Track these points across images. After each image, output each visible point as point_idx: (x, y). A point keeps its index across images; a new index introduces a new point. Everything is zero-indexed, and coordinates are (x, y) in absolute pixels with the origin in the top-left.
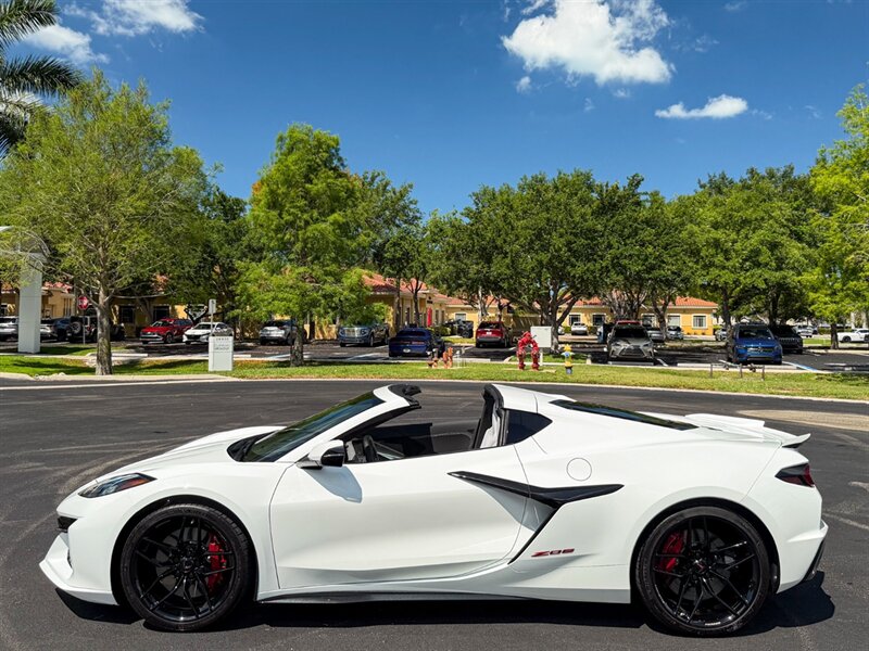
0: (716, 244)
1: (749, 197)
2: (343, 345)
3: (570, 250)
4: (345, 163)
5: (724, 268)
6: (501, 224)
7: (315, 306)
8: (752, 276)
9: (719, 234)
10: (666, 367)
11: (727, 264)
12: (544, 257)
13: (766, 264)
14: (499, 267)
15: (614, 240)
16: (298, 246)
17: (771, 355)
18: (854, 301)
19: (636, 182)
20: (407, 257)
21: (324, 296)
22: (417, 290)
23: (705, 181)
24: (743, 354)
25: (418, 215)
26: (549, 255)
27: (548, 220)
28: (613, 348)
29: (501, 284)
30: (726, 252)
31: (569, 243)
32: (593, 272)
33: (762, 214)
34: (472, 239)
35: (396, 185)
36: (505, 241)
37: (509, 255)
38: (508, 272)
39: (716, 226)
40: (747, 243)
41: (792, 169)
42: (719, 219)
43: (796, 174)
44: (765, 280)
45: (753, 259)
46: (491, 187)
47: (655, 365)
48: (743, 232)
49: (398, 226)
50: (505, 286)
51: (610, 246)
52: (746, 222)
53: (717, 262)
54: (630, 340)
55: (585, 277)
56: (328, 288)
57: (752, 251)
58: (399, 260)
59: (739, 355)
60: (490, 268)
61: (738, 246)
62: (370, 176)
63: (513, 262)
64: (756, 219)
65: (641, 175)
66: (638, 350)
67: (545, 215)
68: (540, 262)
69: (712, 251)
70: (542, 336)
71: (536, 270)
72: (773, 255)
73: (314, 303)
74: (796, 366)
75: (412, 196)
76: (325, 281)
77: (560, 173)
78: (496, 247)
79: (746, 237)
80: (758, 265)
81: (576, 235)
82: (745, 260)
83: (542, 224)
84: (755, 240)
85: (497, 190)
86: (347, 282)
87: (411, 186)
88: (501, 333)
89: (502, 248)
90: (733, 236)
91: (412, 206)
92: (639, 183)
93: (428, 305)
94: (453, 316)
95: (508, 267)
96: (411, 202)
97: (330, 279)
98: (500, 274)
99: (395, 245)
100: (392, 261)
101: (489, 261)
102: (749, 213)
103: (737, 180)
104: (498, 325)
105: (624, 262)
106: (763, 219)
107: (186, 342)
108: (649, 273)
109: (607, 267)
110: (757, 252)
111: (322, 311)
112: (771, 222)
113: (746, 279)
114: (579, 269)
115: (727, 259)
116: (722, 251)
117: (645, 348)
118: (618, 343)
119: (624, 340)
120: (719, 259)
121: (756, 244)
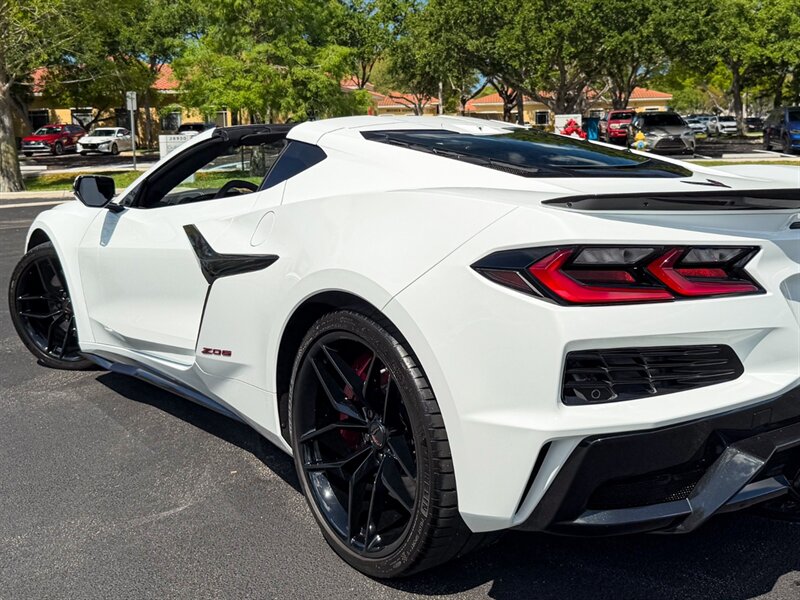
0: (739, 12)
5: (748, 40)
7: (282, 97)
8: (781, 49)
10: (709, 159)
11: (753, 34)
13: (798, 34)
16: (254, 15)
21: (295, 83)
30: (750, 21)
40: (774, 10)
44: (797, 53)
45: (781, 30)
53: (741, 33)
54: (667, 128)
56: (300, 72)
57: (781, 19)
59: (795, 142)
61: (762, 14)
63: (524, 33)
66: (678, 140)
68: (560, 34)
73: (280, 92)
76: (296, 63)
78: (497, 18)
79: (771, 3)
80: (785, 36)
82: (770, 31)
84: (783, 5)
86: (322, 64)
90: (756, 1)
97: (302, 60)
107: (83, 153)
109: (648, 36)
111: (292, 103)
113: (772, 52)
115: (752, 30)
116: (746, 20)
117: (686, 137)
118: (653, 133)
119: (662, 130)
120: (744, 29)
121: (784, 11)
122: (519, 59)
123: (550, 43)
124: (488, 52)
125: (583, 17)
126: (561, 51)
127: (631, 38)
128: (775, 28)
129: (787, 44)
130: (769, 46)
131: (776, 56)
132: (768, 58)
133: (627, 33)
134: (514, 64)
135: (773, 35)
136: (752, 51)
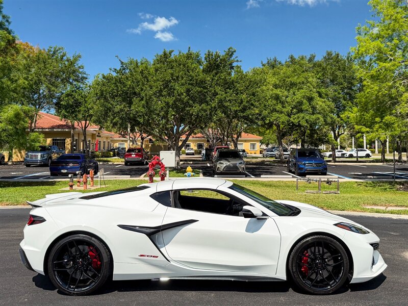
0: (277, 98)
1: (295, 69)
2: (28, 166)
3: (188, 95)
4: (10, 20)
5: (282, 112)
6: (139, 77)
8: (298, 117)
9: (278, 91)
11: (284, 110)
12: (171, 100)
13: (307, 110)
14: (137, 107)
15: (218, 89)
17: (320, 168)
18: (386, 131)
19: (230, 53)
20: (78, 104)
22: (85, 128)
23: (265, 62)
24: (302, 168)
25: (85, 76)
26: (174, 98)
27: (172, 74)
28: (218, 166)
29: (138, 119)
30: (282, 103)
31: (188, 91)
32: (205, 111)
33: (303, 80)
34: (117, 86)
35: (70, 56)
36: (142, 90)
37: (145, 99)
38: (143, 110)
39: (276, 86)
40: (295, 98)
41: (314, 57)
42: (277, 83)
43: (316, 59)
44: (306, 120)
45: (299, 108)
46: (135, 60)
47: (246, 177)
48: (291, 91)
49: (71, 84)
50: (141, 120)
51: (215, 94)
52: (293, 85)
53: (277, 109)
54: (229, 159)
55: (200, 114)
57: (298, 102)
58: (72, 106)
59: (301, 169)
60: (130, 107)
61: (288, 99)
62: (53, 50)
63: (147, 103)
64: (300, 83)
65: (234, 48)
66: (235, 167)
67: (170, 71)
68: (167, 104)
69: (274, 102)
70: (168, 158)
71: (165, 109)
72: (310, 104)
74: (337, 176)
75: (80, 63)
77: (180, 53)
78: (135, 93)
79: (294, 94)
80: (301, 111)
81: (192, 84)
82: (293, 108)
83: (168, 78)
84: (299, 95)
85: (139, 61)
87: (80, 57)
88: (141, 156)
89: (139, 94)
90: (286, 93)
91: (81, 70)
92: (232, 54)
93: (97, 138)
94: (117, 145)
95: (143, 107)
96: (79, 67)
98: (137, 112)
99: (68, 95)
100: (66, 107)
101: (130, 103)
102: (295, 79)
103: (283, 62)
104: (140, 150)
105: (226, 104)
106: (303, 83)
108: (243, 112)
109: (215, 107)
110: (301, 103)
112: (308, 84)
113: (294, 119)
114: (196, 109)
115: (283, 107)
116: (280, 102)
117: (240, 165)
118: (221, 162)
119: (226, 160)
120: (279, 107)
121: (300, 98)
122: (144, 117)
123: (162, 109)
124: (126, 113)
125: (179, 95)
126: (167, 114)
127: (205, 108)
128: (295, 107)
129: (302, 115)
130: (292, 116)
131: (296, 121)
132: (292, 122)
133: (203, 105)
134: (139, 120)
135: (295, 110)
136: (284, 118)
